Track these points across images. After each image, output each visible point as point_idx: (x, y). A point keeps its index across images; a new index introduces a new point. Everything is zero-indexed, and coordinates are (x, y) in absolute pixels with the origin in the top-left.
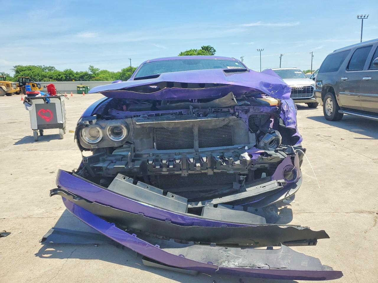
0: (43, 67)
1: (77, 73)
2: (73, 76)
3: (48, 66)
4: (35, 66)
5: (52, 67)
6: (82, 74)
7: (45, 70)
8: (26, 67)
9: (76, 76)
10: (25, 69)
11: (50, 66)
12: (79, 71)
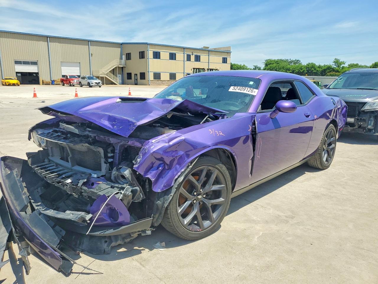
0: (289, 60)
1: (319, 67)
2: (315, 69)
3: (294, 59)
4: (283, 59)
5: (298, 61)
6: (325, 68)
7: (291, 63)
8: (274, 61)
9: (318, 69)
10: (273, 62)
11: (296, 60)
12: (322, 65)
